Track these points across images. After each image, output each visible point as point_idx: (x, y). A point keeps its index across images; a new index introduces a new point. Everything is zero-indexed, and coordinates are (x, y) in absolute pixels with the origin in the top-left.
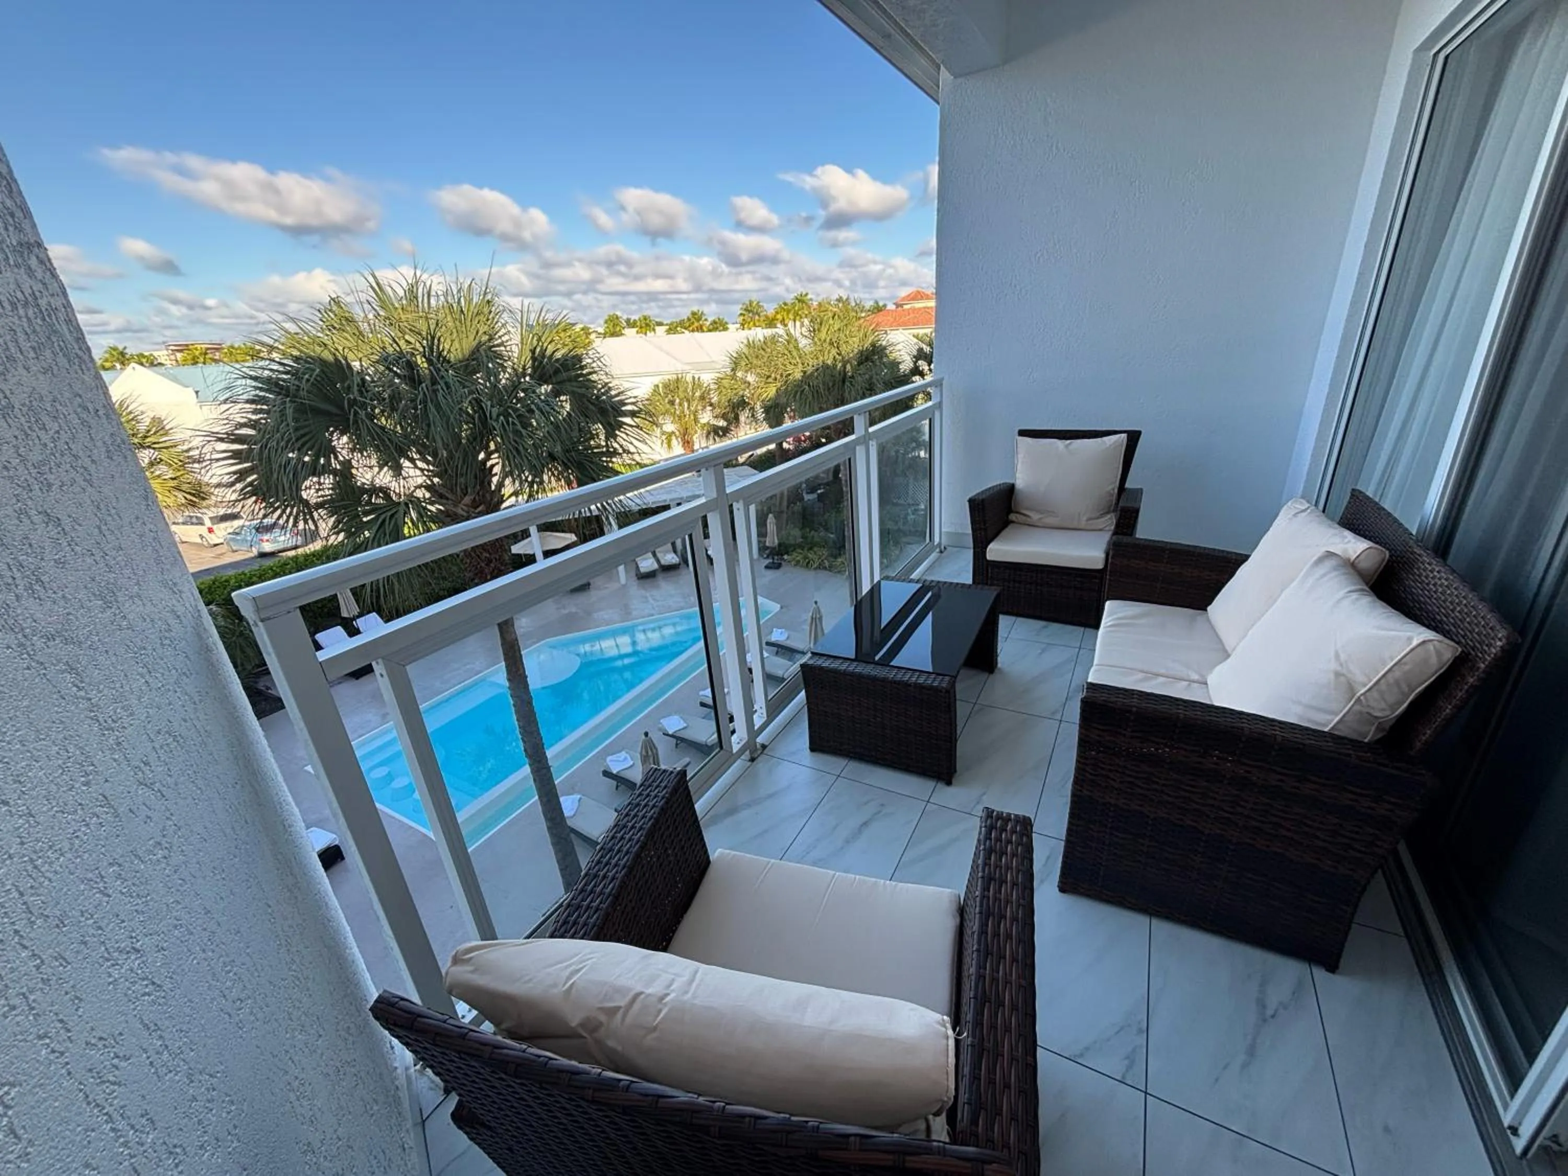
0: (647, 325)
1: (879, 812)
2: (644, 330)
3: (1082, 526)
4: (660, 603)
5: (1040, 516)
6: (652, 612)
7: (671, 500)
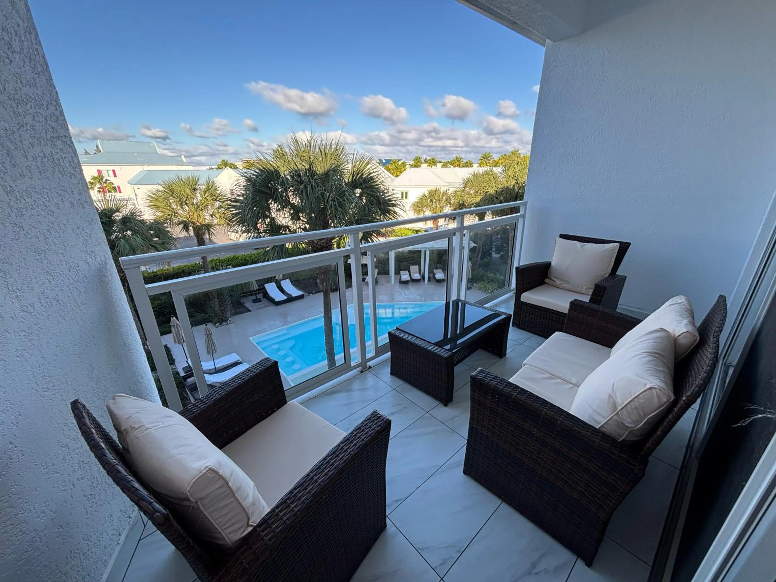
0: (433, 162)
1: (402, 410)
2: (431, 165)
3: (583, 292)
4: (406, 297)
5: (561, 282)
6: (403, 300)
7: (421, 248)
